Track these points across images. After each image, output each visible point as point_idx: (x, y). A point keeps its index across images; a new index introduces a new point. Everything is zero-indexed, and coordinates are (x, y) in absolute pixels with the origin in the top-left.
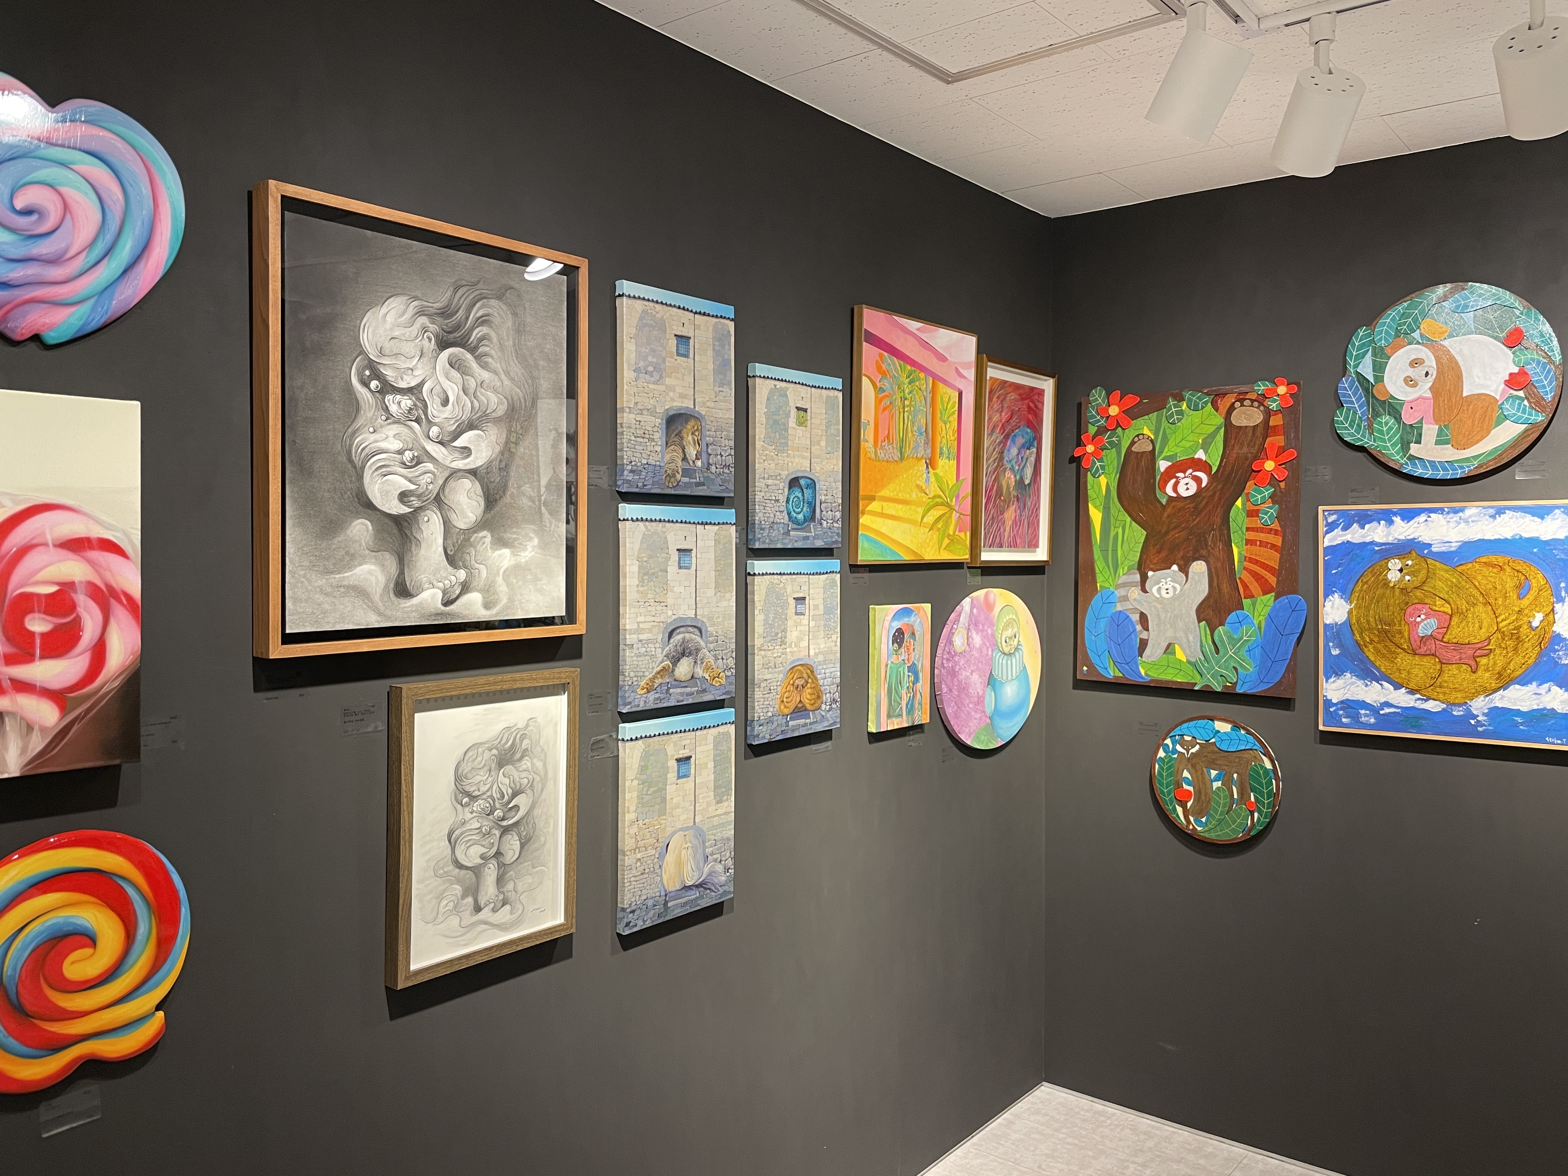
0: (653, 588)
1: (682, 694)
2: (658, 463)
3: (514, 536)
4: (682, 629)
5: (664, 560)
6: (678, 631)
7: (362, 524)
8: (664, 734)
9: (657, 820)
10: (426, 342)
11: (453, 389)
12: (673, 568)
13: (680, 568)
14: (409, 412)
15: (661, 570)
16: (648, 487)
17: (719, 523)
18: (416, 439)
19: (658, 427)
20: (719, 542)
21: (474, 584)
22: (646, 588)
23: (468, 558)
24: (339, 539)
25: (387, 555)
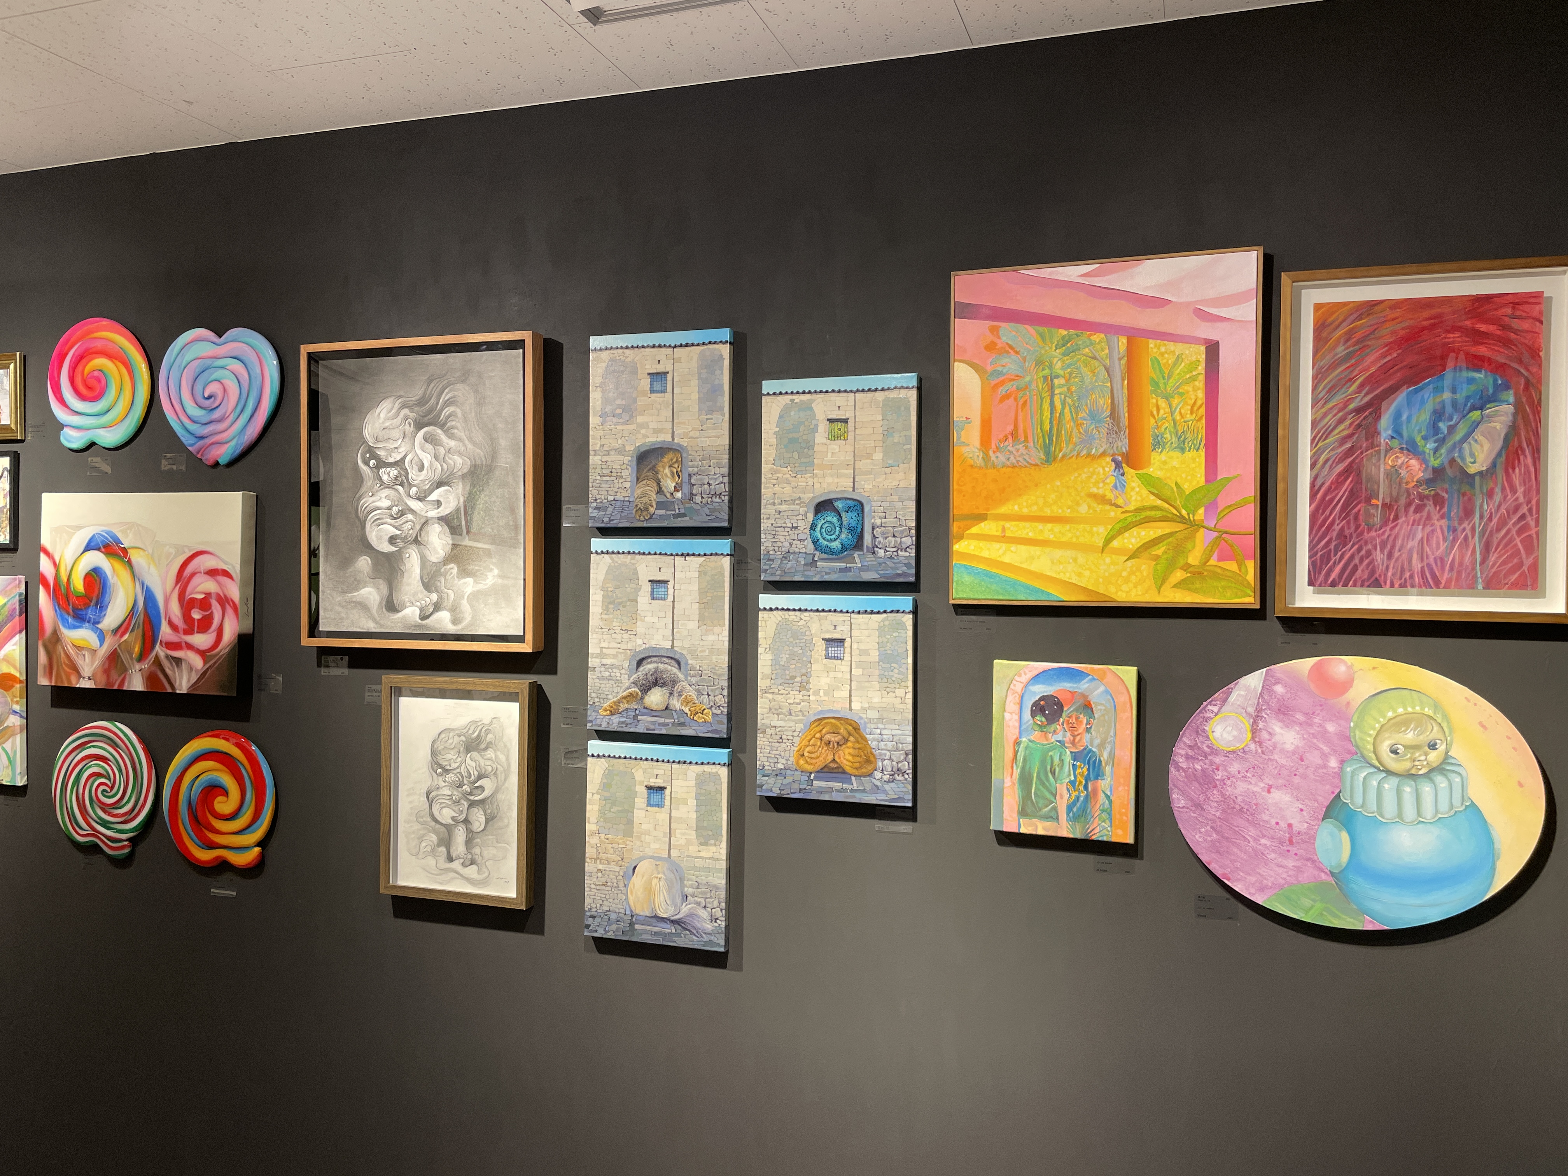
0: (620, 617)
1: (653, 723)
2: (627, 499)
3: (477, 568)
4: (654, 659)
5: (633, 590)
6: (649, 660)
7: (365, 559)
8: (630, 758)
9: (621, 839)
10: (407, 427)
11: (426, 457)
12: (644, 598)
13: (653, 598)
14: (396, 479)
15: (630, 600)
16: (615, 522)
17: (705, 555)
18: (401, 499)
19: (627, 465)
20: (705, 574)
21: (445, 604)
22: (611, 616)
23: (439, 584)
24: (351, 570)
25: (381, 581)
